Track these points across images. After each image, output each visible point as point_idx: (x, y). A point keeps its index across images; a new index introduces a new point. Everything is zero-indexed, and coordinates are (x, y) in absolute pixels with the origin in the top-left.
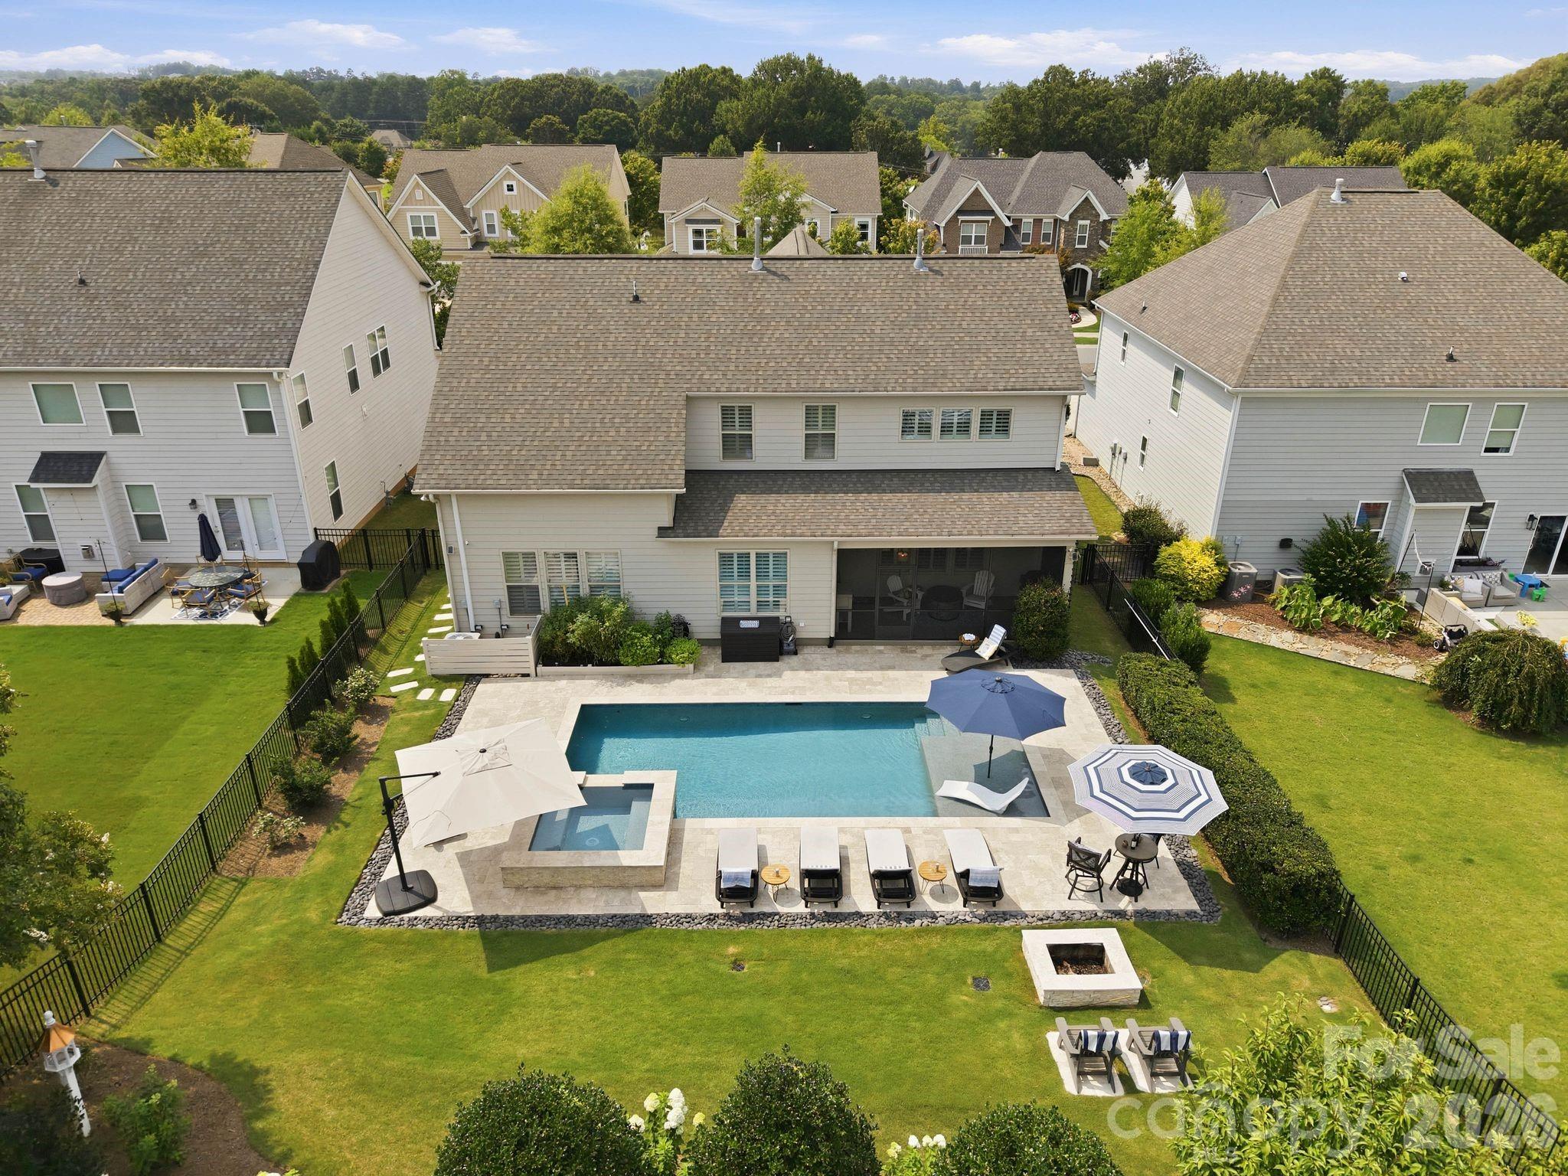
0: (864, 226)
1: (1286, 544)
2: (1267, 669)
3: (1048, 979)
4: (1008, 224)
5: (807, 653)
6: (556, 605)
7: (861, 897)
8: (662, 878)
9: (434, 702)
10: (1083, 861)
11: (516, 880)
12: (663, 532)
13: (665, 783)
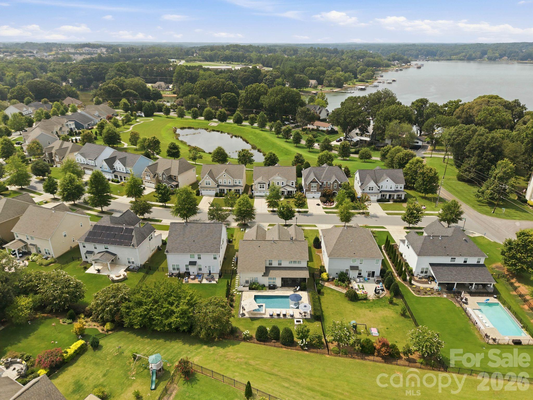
0: (292, 183)
1: (337, 273)
2: (329, 291)
3: (296, 323)
4: (321, 184)
5: (278, 289)
6: (251, 283)
7: (282, 316)
8: (264, 314)
9: (239, 294)
10: (300, 313)
11: (252, 314)
12: (263, 276)
13: (264, 305)
